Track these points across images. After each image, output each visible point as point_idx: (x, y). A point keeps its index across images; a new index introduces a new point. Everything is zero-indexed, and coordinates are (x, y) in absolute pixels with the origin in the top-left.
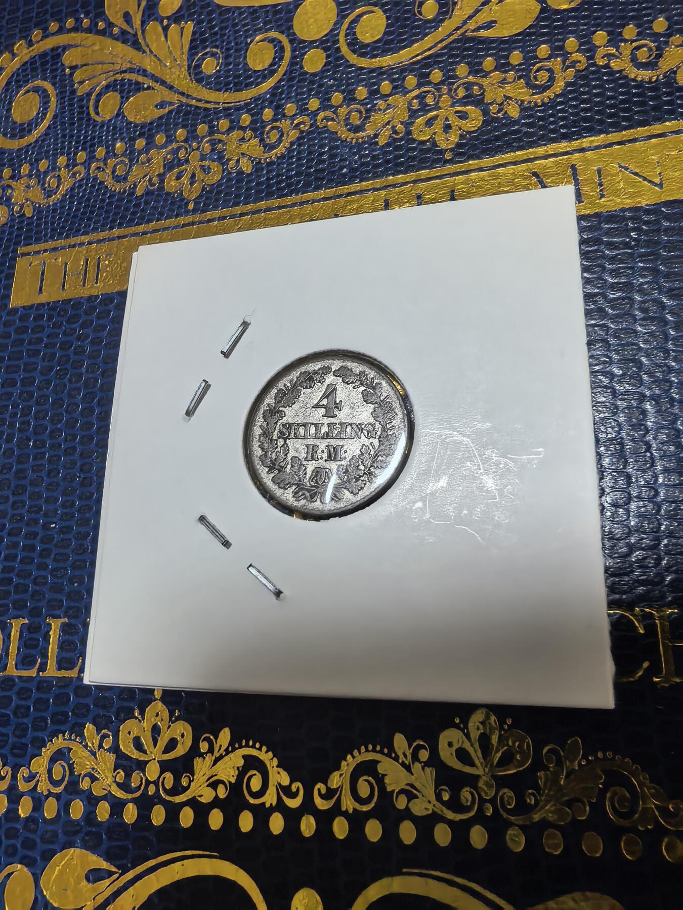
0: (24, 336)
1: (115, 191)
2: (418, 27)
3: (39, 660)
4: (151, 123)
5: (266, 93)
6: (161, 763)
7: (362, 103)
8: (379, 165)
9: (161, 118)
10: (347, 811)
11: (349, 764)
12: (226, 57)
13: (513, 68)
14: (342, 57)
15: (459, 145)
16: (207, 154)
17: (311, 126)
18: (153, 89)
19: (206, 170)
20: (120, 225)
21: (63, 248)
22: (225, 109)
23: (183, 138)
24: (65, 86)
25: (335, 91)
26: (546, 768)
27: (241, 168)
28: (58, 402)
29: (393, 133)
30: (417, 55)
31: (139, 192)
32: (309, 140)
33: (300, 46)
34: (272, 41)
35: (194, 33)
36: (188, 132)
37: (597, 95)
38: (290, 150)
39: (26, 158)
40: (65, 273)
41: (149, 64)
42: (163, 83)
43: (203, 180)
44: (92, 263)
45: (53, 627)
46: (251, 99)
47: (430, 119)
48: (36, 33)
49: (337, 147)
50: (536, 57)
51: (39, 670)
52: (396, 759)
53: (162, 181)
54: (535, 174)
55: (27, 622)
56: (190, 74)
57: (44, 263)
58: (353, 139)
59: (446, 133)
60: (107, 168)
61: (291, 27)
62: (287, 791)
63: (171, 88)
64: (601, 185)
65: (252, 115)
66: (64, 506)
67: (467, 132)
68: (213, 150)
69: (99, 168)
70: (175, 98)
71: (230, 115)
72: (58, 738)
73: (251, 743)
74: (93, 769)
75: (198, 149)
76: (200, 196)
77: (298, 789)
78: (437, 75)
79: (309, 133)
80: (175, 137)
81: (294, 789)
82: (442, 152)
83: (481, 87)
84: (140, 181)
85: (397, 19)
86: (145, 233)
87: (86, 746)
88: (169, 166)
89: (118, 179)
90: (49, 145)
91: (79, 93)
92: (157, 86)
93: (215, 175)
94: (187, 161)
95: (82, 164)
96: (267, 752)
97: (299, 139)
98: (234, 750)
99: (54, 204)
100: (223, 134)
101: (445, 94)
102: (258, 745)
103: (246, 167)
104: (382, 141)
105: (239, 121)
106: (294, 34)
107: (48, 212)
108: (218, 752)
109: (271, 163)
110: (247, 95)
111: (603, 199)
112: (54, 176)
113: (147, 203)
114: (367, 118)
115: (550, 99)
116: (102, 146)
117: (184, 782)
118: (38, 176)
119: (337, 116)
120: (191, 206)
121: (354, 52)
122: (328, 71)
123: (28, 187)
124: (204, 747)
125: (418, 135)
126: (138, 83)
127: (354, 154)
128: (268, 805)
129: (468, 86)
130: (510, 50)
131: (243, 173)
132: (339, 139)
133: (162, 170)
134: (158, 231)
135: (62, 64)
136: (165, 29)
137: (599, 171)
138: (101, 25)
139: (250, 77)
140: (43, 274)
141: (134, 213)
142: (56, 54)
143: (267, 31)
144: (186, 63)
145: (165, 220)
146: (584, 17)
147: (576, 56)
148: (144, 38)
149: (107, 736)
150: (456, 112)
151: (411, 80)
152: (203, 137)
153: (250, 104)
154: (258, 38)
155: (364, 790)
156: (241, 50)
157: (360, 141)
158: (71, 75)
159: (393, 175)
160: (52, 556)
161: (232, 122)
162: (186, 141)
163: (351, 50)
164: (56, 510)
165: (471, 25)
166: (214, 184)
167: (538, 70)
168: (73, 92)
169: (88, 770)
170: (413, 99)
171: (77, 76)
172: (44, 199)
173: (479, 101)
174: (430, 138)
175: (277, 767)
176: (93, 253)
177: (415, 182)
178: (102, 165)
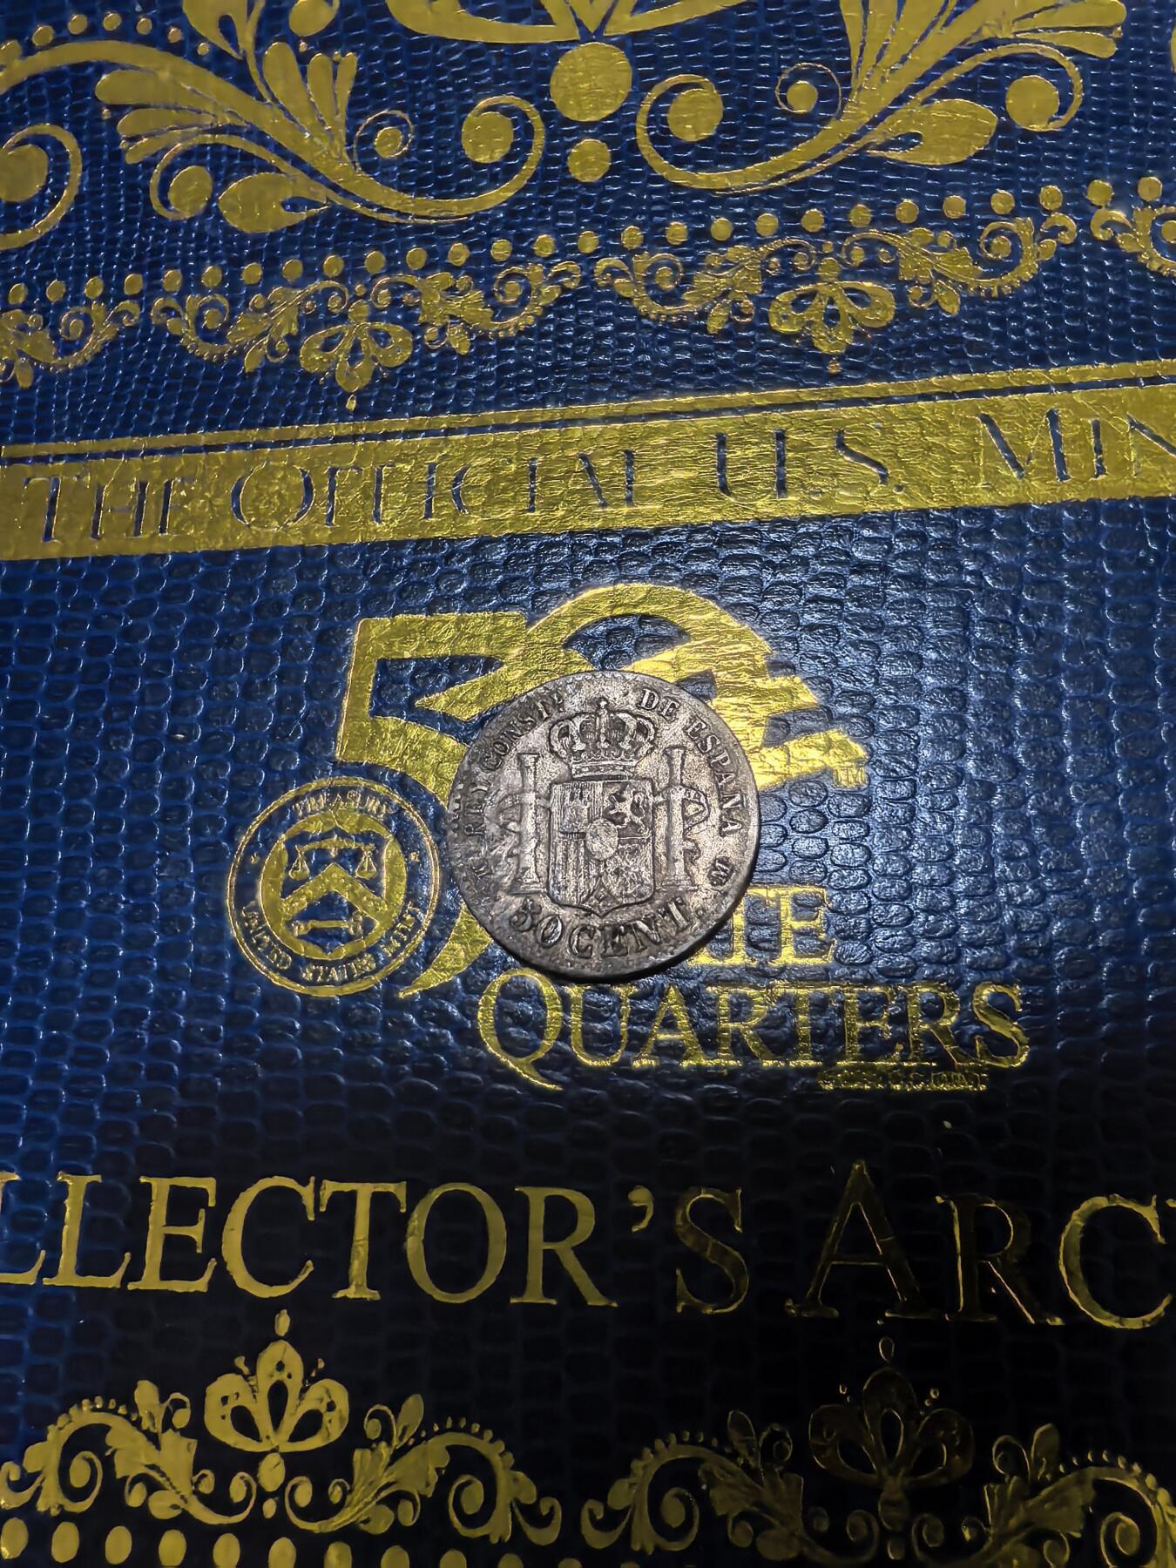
0: (14, 619)
1: (202, 357)
2: (779, 125)
3: (43, 1253)
4: (274, 236)
5: (497, 208)
6: (288, 1458)
7: (676, 250)
8: (709, 370)
9: (292, 229)
10: (642, 1552)
11: (645, 1467)
12: (422, 131)
13: (948, 225)
14: (642, 162)
15: (851, 351)
16: (384, 309)
17: (584, 280)
18: (278, 171)
19: (381, 338)
20: (210, 426)
21: (95, 456)
22: (419, 229)
23: (335, 273)
24: (101, 142)
25: (629, 222)
26: (999, 1479)
27: (448, 343)
28: (82, 754)
29: (734, 314)
30: (779, 177)
31: (250, 363)
32: (578, 306)
33: (563, 131)
34: (508, 112)
35: (359, 77)
36: (346, 261)
37: (1092, 291)
38: (542, 321)
39: (18, 272)
40: (99, 507)
41: (269, 121)
42: (297, 162)
43: (374, 359)
44: (153, 492)
45: (70, 1189)
46: (469, 216)
47: (801, 297)
48: (42, 32)
49: (630, 327)
50: (990, 210)
51: (42, 1274)
52: (733, 1456)
53: (294, 350)
54: (987, 419)
55: (17, 1178)
56: (350, 153)
57: (56, 480)
58: (660, 314)
59: (831, 325)
60: (185, 311)
61: (546, 92)
62: (531, 1514)
63: (313, 174)
64: (1099, 450)
65: (471, 246)
66: (92, 956)
67: (866, 328)
68: (395, 303)
69: (167, 310)
70: (322, 194)
71: (430, 240)
72: (80, 1406)
73: (463, 1423)
74: (153, 1467)
75: (366, 297)
76: (370, 386)
77: (552, 1509)
78: (813, 218)
79: (578, 294)
80: (321, 270)
81: (545, 1512)
82: (822, 359)
83: (893, 250)
84: (251, 345)
85: (743, 106)
86: (259, 445)
87: (137, 1424)
88: (310, 323)
89: (207, 336)
90: (67, 253)
91: (130, 159)
92: (285, 166)
93: (399, 351)
94: (343, 317)
95: (132, 297)
96: (492, 1441)
97: (560, 301)
98: (431, 1435)
99: (77, 369)
100: (416, 274)
101: (827, 255)
102: (476, 1428)
103: (460, 343)
104: (714, 325)
105: (446, 254)
106: (552, 105)
107: (63, 382)
108: (401, 1438)
109: (507, 342)
110: (459, 208)
111: (1101, 477)
112: (77, 315)
113: (263, 387)
114: (687, 280)
115: (1013, 288)
116: (176, 268)
117: (335, 1494)
118: (43, 311)
119: (631, 269)
120: (351, 405)
121: (663, 153)
122: (614, 182)
123: (23, 328)
124: (372, 1428)
125: (780, 323)
126: (246, 156)
127: (662, 343)
128: (494, 1540)
129: (870, 246)
130: (943, 192)
131: (453, 352)
132: (633, 312)
133: (294, 329)
134: (287, 443)
135: (95, 98)
136: (303, 60)
137: (1097, 427)
138: (174, 34)
139: (467, 174)
140: (53, 501)
141: (238, 405)
142: (82, 77)
143: (500, 92)
144: (342, 131)
145: (300, 424)
146: (1073, 151)
147: (1059, 219)
148: (261, 73)
149: (179, 1405)
150: (848, 290)
151: (767, 222)
152: (376, 276)
153: (467, 224)
154: (482, 104)
155: (674, 1513)
156: (448, 120)
157: (674, 319)
158: (113, 122)
159: (732, 390)
160: (70, 1053)
161: (431, 253)
162: (341, 278)
163: (657, 150)
164: (77, 965)
165: (876, 136)
166: (397, 367)
167: (993, 234)
168: (118, 155)
169: (143, 1470)
170: (771, 255)
171: (125, 125)
172: (56, 357)
173: (888, 275)
174: (802, 331)
175: (514, 1468)
176: (156, 473)
177: (772, 407)
178: (172, 303)
